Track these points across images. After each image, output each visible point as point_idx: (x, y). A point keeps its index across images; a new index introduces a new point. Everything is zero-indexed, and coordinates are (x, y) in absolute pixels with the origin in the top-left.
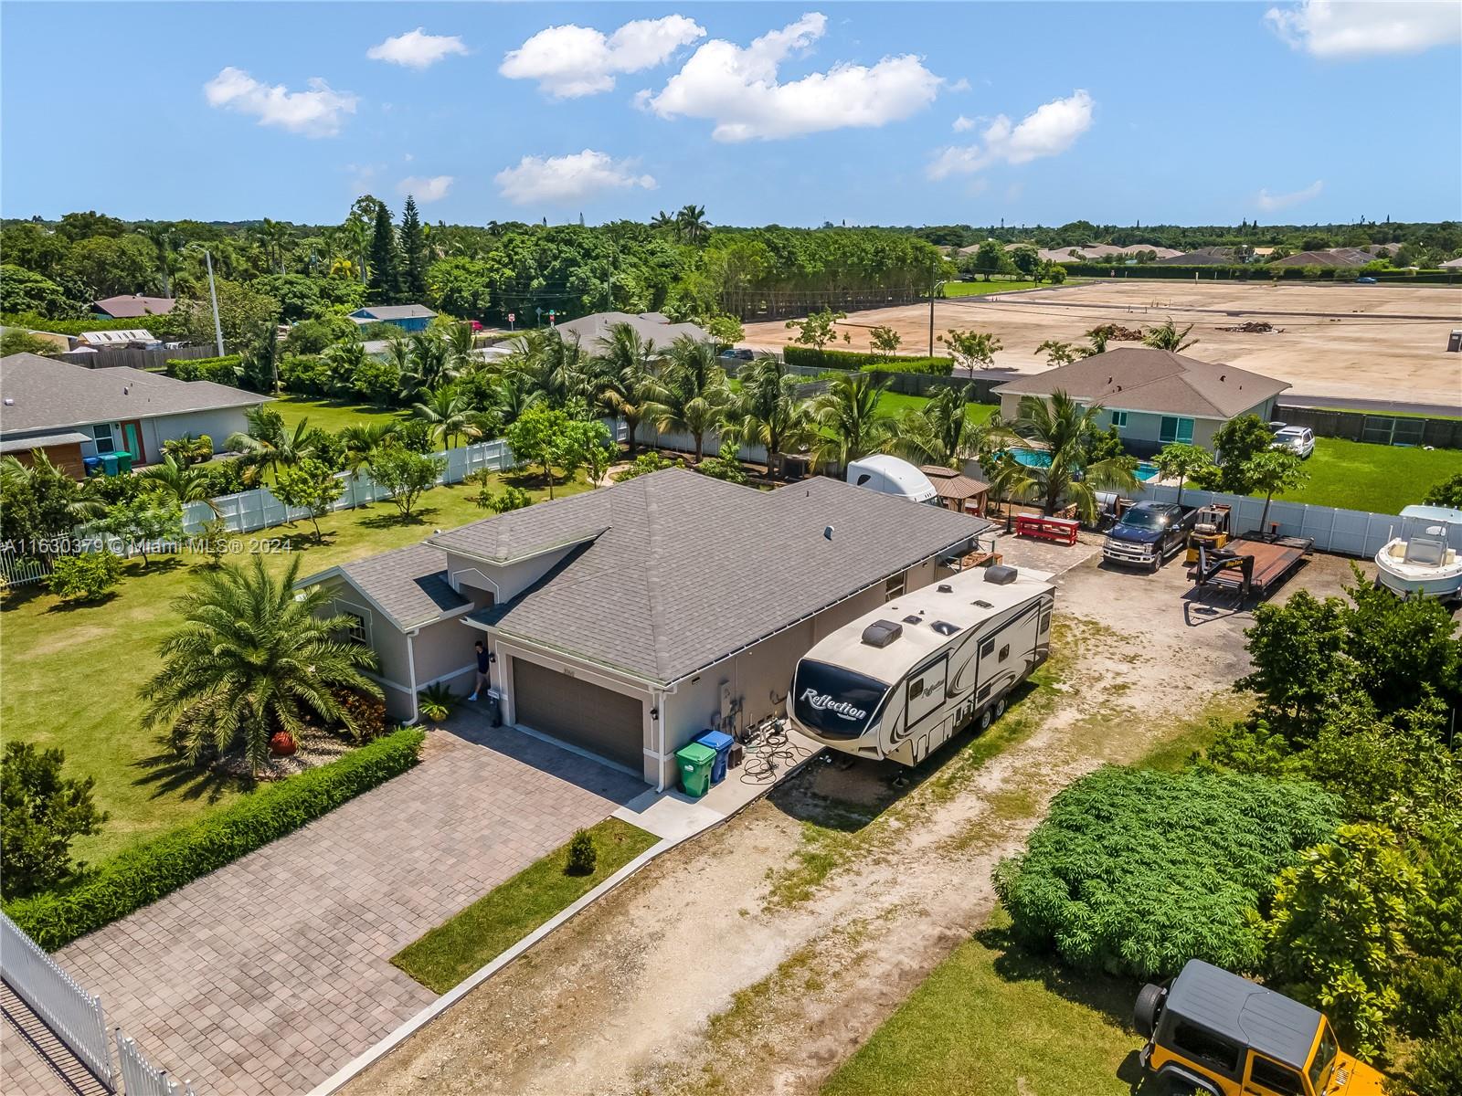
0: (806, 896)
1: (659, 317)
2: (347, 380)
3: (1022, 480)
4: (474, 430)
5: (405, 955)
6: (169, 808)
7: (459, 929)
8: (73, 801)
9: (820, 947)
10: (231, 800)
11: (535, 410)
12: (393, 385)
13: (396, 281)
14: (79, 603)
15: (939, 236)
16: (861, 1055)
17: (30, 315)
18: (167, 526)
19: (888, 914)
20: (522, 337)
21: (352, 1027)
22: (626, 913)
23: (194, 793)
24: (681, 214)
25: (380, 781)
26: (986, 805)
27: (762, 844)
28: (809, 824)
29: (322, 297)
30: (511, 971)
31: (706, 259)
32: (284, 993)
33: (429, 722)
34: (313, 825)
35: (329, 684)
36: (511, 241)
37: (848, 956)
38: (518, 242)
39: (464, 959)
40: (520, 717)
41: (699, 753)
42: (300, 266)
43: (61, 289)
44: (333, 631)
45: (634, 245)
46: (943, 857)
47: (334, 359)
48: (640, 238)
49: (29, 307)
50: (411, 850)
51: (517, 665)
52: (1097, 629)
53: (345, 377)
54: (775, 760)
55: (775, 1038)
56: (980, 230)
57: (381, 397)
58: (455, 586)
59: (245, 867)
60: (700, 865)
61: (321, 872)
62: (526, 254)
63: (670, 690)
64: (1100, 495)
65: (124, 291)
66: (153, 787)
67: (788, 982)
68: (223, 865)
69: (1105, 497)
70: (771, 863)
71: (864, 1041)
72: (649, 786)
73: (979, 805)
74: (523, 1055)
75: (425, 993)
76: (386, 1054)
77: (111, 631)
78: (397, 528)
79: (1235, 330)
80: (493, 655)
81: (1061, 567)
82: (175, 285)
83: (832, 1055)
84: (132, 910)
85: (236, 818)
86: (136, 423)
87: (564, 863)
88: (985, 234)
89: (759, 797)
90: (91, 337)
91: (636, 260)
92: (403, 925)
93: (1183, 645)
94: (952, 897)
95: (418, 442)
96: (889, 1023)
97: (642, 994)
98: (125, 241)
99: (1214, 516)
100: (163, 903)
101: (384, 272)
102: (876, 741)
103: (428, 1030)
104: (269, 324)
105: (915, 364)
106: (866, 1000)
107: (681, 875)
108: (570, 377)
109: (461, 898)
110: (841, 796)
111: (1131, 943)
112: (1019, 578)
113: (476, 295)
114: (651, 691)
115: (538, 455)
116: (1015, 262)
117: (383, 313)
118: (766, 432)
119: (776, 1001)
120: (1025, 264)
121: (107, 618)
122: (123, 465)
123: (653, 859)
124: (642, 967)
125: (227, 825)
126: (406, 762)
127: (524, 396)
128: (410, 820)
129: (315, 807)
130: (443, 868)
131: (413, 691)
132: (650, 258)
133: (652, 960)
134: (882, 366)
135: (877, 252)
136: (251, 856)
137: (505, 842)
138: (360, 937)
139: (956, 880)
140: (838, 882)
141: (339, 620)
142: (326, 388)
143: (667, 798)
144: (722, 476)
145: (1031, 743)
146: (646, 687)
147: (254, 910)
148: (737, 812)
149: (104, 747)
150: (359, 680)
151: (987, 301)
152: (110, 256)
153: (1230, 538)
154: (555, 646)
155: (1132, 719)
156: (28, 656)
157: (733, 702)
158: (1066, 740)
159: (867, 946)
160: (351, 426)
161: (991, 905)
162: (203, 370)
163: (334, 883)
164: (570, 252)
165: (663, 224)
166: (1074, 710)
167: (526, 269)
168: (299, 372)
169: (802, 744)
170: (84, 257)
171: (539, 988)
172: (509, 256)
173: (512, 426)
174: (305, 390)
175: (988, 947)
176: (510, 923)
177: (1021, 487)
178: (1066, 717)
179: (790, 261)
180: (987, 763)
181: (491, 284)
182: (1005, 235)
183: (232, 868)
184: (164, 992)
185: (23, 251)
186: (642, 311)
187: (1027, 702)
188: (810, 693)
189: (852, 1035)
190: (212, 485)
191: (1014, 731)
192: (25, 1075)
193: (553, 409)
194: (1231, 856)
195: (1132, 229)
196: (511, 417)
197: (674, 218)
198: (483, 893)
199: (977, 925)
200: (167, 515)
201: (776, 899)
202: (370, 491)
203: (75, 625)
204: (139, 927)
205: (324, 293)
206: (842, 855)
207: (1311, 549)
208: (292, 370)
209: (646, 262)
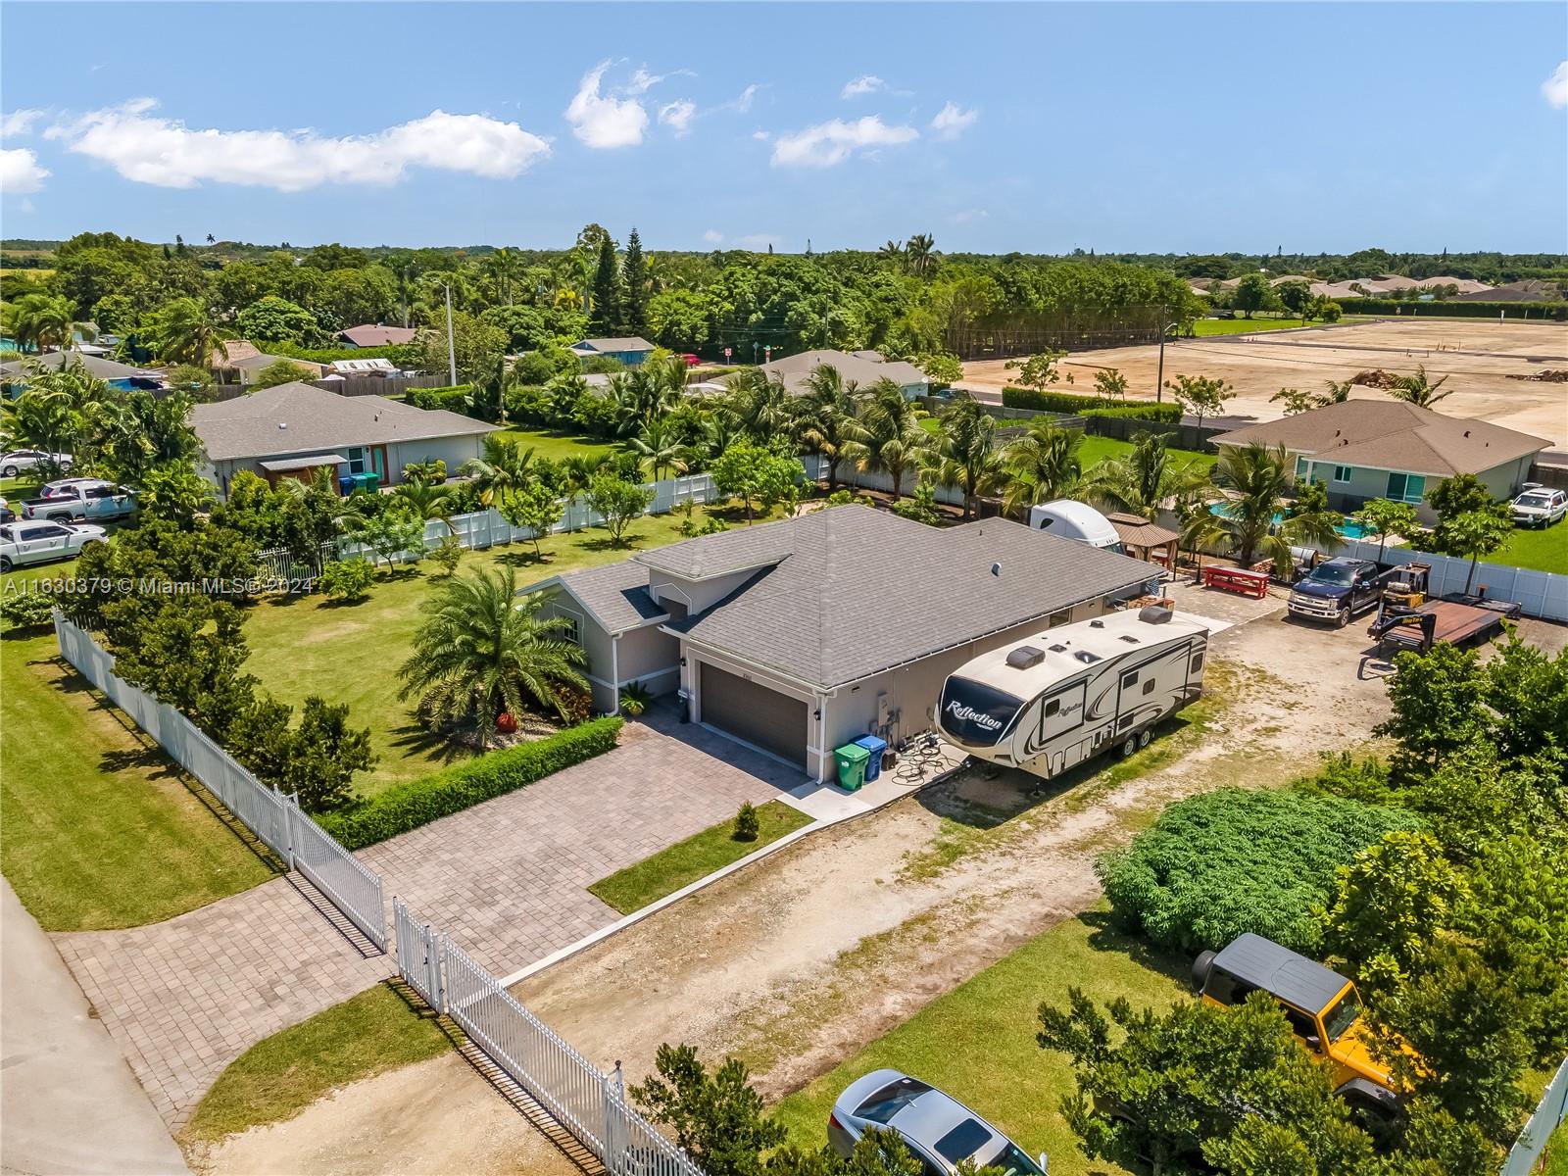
0: (936, 874)
1: (872, 354)
2: (568, 411)
3: (1214, 531)
4: (681, 465)
5: (598, 885)
6: (417, 766)
7: (642, 870)
8: (356, 744)
9: (941, 912)
10: (465, 763)
11: (740, 447)
12: (610, 418)
13: (618, 314)
14: (340, 603)
15: (1196, 268)
16: (960, 990)
17: (288, 343)
18: (413, 539)
19: (1005, 894)
20: (737, 371)
21: (557, 929)
22: (780, 873)
23: (435, 756)
24: (910, 244)
25: (584, 758)
26: (1114, 818)
27: (903, 832)
28: (948, 820)
29: (546, 328)
30: (683, 906)
31: (931, 294)
32: (507, 903)
33: (628, 715)
34: (529, 787)
35: (547, 676)
36: (732, 274)
37: (963, 920)
38: (738, 275)
39: (645, 892)
40: (705, 716)
41: (856, 752)
42: (527, 296)
43: (314, 319)
44: (551, 631)
45: (859, 278)
46: (1063, 855)
47: (557, 391)
48: (866, 270)
49: (288, 336)
50: (608, 812)
51: (704, 669)
52: (1262, 676)
53: (566, 409)
54: (925, 767)
55: (891, 972)
56: (1254, 258)
57: (599, 429)
58: (655, 597)
59: (476, 813)
60: (847, 843)
61: (534, 822)
62: (746, 288)
63: (831, 694)
64: (1296, 550)
65: (367, 320)
66: (405, 749)
67: (909, 934)
68: (460, 810)
69: (1301, 552)
70: (908, 846)
71: (965, 981)
72: (811, 779)
73: (1107, 818)
74: (686, 963)
75: (613, 913)
76: (582, 950)
77: (367, 626)
78: (609, 552)
79: (1529, 378)
80: (684, 660)
81: (1243, 618)
82: (411, 315)
83: (936, 987)
84: (393, 835)
85: (471, 773)
86: (383, 447)
87: (732, 831)
88: (1258, 263)
89: (907, 795)
90: (341, 366)
91: (859, 293)
92: (598, 865)
93: (1347, 696)
94: (1065, 887)
95: (632, 474)
96: (989, 971)
97: (786, 932)
98: (371, 271)
99: (1412, 575)
100: (416, 832)
101: (606, 304)
102: (1010, 750)
103: (614, 939)
104: (496, 355)
105: (1137, 410)
106: (972, 953)
107: (830, 849)
108: (776, 416)
109: (646, 850)
110: (982, 801)
111: (1201, 922)
112: (1173, 619)
113: (694, 329)
114: (815, 695)
115: (739, 489)
116: (1282, 298)
117: (603, 345)
118: (963, 474)
119: (896, 946)
120: (1294, 301)
121: (362, 615)
122: (372, 485)
123: (807, 835)
124: (789, 912)
125: (464, 778)
126: (605, 745)
127: (730, 434)
128: (608, 789)
129: (530, 773)
130: (632, 827)
131: (615, 687)
132: (874, 290)
133: (797, 908)
134: (1102, 411)
135: (1117, 288)
136: (480, 806)
137: (685, 812)
138: (564, 870)
139: (1071, 874)
140: (965, 866)
141: (557, 622)
142: (547, 419)
143: (825, 790)
144: (915, 517)
145: (1170, 771)
146: (810, 690)
147: (484, 844)
148: (885, 806)
149: (366, 716)
150: (571, 674)
151: (1242, 342)
152: (358, 287)
153: (1427, 599)
154: (736, 653)
155: (1276, 756)
156: (304, 643)
157: (891, 713)
158: (1205, 771)
159: (981, 915)
160: (572, 456)
161: (1099, 895)
162: (438, 397)
163: (546, 831)
164: (790, 286)
165: (889, 255)
166: (1219, 747)
167: (746, 303)
168: (523, 403)
169: (952, 754)
170: (335, 288)
171: (703, 919)
172: (729, 289)
173: (716, 461)
174: (528, 420)
175: (1087, 924)
176: (683, 871)
177: (1212, 538)
178: (1209, 751)
179: (1020, 296)
180: (1123, 784)
181: (710, 318)
182: (1279, 265)
183: (467, 813)
184: (420, 892)
185: (284, 283)
186: (859, 349)
187: (1175, 736)
188: (955, 705)
189: (956, 976)
190: (450, 504)
191: (1155, 760)
192: (320, 937)
193: (755, 445)
194: (1309, 861)
195: (1436, 257)
196: (717, 452)
197: (902, 248)
198: (663, 848)
199: (1082, 908)
200: (412, 530)
201: (909, 874)
202: (586, 515)
203: (340, 619)
204: (398, 847)
205: (549, 325)
206: (972, 846)
207: (1515, 614)
208: (518, 401)
209: (869, 295)
